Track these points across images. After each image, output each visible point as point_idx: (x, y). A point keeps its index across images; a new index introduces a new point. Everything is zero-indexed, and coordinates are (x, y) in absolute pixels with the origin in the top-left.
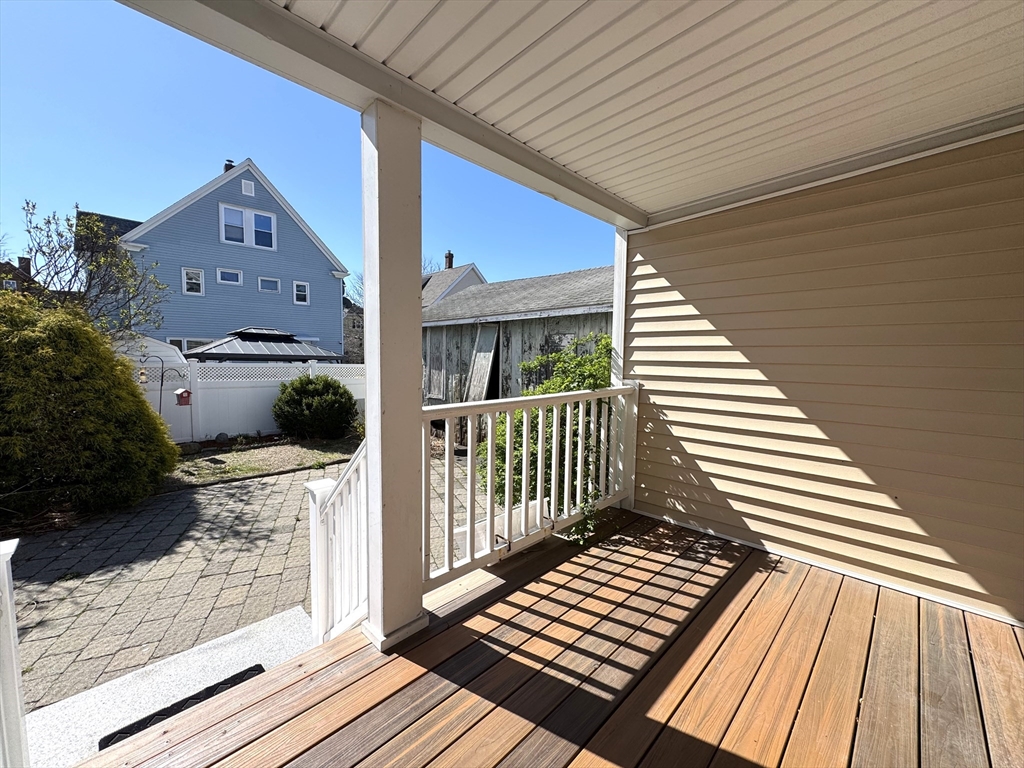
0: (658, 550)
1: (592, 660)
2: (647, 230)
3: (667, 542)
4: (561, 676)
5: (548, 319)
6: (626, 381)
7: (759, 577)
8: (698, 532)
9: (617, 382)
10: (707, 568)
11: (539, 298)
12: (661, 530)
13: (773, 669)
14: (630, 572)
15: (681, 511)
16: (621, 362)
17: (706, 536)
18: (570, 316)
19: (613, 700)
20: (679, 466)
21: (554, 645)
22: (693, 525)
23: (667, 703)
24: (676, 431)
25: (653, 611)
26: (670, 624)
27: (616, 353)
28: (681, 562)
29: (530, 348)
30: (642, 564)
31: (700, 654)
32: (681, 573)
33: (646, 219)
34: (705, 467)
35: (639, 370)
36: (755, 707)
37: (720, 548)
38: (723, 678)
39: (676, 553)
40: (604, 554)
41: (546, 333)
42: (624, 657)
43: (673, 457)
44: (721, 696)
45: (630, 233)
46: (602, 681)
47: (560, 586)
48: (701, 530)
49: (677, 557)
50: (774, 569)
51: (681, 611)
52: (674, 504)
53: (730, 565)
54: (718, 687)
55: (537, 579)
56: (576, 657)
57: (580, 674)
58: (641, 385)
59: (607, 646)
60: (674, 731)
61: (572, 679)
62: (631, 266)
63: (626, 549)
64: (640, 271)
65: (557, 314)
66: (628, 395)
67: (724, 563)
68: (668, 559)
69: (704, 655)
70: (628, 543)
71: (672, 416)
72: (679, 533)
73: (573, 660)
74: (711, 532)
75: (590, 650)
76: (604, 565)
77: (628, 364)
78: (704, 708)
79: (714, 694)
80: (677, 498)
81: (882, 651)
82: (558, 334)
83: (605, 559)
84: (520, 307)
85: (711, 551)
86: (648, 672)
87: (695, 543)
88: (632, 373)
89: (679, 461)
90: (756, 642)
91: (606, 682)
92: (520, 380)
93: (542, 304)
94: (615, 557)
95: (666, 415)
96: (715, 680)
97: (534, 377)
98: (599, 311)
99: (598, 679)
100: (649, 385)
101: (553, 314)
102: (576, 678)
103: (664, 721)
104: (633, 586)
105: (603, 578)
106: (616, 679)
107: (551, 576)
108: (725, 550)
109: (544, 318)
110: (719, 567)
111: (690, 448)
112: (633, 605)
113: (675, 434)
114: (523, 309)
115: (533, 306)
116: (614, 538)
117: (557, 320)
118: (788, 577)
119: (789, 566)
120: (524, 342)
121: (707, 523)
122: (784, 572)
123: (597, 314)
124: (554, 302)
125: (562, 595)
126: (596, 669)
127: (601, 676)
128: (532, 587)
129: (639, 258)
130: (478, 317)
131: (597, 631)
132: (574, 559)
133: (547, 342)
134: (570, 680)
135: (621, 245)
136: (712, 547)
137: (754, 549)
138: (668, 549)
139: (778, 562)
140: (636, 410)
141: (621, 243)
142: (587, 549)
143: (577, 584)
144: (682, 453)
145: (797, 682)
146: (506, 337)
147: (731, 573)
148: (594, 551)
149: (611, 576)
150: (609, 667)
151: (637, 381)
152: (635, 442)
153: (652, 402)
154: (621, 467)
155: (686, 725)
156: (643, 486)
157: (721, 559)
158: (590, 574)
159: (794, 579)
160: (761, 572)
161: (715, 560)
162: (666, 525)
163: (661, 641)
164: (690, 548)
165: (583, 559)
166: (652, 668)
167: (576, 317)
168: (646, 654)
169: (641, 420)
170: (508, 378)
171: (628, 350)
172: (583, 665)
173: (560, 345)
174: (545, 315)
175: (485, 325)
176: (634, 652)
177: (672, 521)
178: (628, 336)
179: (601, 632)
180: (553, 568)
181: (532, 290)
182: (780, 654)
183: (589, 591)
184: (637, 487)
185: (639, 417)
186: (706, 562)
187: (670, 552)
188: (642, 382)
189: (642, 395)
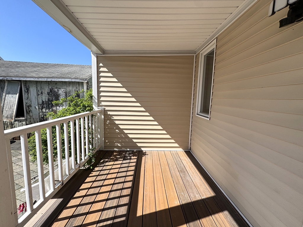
0: (116, 160)
1: (113, 209)
2: (104, 55)
3: (118, 157)
4: (105, 223)
5: (51, 82)
6: (99, 107)
7: (143, 158)
8: (125, 151)
9: (96, 108)
10: (132, 161)
11: (44, 72)
12: (115, 153)
13: (157, 181)
14: (112, 171)
15: (119, 146)
16: (96, 101)
17: (127, 151)
18: (62, 82)
19: (126, 219)
20: (118, 133)
21: (97, 213)
22: (123, 149)
23: (140, 208)
24: (117, 122)
25: (124, 181)
26: (130, 182)
27: (95, 97)
28: (125, 162)
29: (42, 93)
30: (114, 167)
31: (141, 187)
32: (126, 165)
33: (104, 51)
34: (126, 132)
35: (103, 103)
36: (158, 194)
37: (132, 153)
38: (148, 191)
39: (122, 159)
40: (100, 168)
41: (50, 87)
42: (123, 201)
43: (116, 130)
44: (150, 196)
45: (97, 55)
46: (119, 215)
47: (89, 188)
48: (126, 150)
49: (123, 160)
50: (145, 154)
51: (131, 177)
52: (117, 144)
53: (136, 158)
54: (149, 194)
55: (78, 190)
56: (107, 212)
57: (111, 217)
58: (104, 109)
59: (116, 201)
60: (145, 215)
61: (109, 221)
62: (98, 67)
63: (107, 164)
64: (102, 69)
65: (56, 80)
66: (100, 112)
67: (135, 157)
68: (120, 162)
69: (142, 187)
70: (107, 162)
71: (115, 118)
72: (120, 153)
73: (107, 214)
74: (128, 150)
75: (111, 206)
76: (102, 173)
77: (99, 101)
78: (149, 202)
79: (149, 196)
80: (118, 142)
81: (171, 166)
82: (57, 88)
83: (102, 170)
84: (34, 75)
85: (130, 155)
86: (131, 201)
87: (126, 154)
88: (101, 104)
89: (118, 131)
90: (150, 176)
91: (121, 214)
92: (37, 107)
93: (47, 75)
94: (105, 168)
95: (113, 118)
96: (147, 192)
97: (45, 105)
98: (76, 81)
99: (118, 215)
100: (107, 108)
101: (53, 80)
102: (111, 220)
103: (142, 214)
104: (114, 176)
105: (103, 177)
106: (123, 211)
107: (84, 186)
108: (133, 153)
109: (48, 81)
110: (134, 159)
111: (121, 127)
112: (117, 182)
113: (117, 123)
114: (36, 76)
115: (41, 75)
116: (101, 161)
117: (56, 83)
118: (149, 155)
119: (148, 152)
120: (37, 91)
121: (126, 147)
122: (148, 155)
123: (75, 82)
124: (53, 75)
125: (91, 191)
126: (116, 212)
127: (118, 213)
128: (77, 194)
129: (101, 65)
130: (5, 77)
131: (110, 197)
132: (90, 175)
133: (51, 91)
134: (109, 222)
135: (94, 59)
136: (130, 154)
137: (139, 151)
138: (119, 159)
139: (145, 152)
140: (103, 117)
141: (94, 58)
142: (93, 169)
143: (95, 184)
144: (119, 129)
145: (162, 182)
146: (26, 88)
147: (137, 159)
148: (96, 169)
149: (106, 176)
150: (120, 208)
151: (103, 107)
152: (103, 128)
153: (108, 114)
154: (99, 137)
155: (147, 212)
156: (107, 141)
157: (134, 157)
158: (99, 178)
159: (150, 155)
160: (143, 156)
161: (132, 158)
162: (116, 151)
163: (130, 189)
164: (125, 156)
165: (94, 174)
166: (131, 200)
167: (65, 82)
168: (128, 196)
169: (105, 120)
170: (29, 106)
171: (99, 97)
172: (110, 214)
173: (58, 93)
174: (49, 80)
175: (11, 82)
176: (125, 198)
177: (117, 150)
178: (99, 92)
179: (112, 197)
180: (83, 182)
181: (39, 68)
182: (156, 177)
183: (101, 185)
184: (105, 142)
185: (104, 119)
186: (130, 159)
187: (120, 160)
188: (105, 107)
189: (105, 112)
